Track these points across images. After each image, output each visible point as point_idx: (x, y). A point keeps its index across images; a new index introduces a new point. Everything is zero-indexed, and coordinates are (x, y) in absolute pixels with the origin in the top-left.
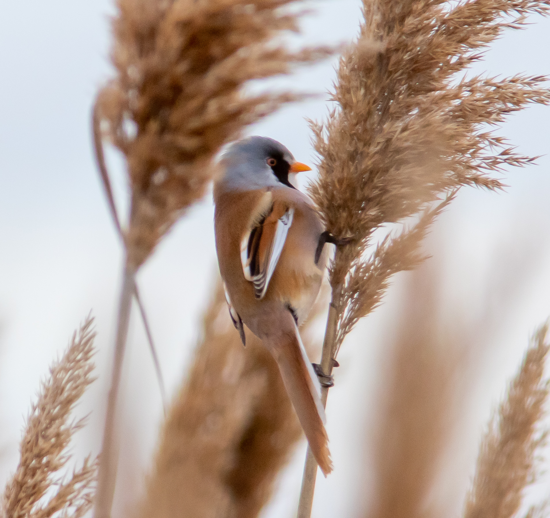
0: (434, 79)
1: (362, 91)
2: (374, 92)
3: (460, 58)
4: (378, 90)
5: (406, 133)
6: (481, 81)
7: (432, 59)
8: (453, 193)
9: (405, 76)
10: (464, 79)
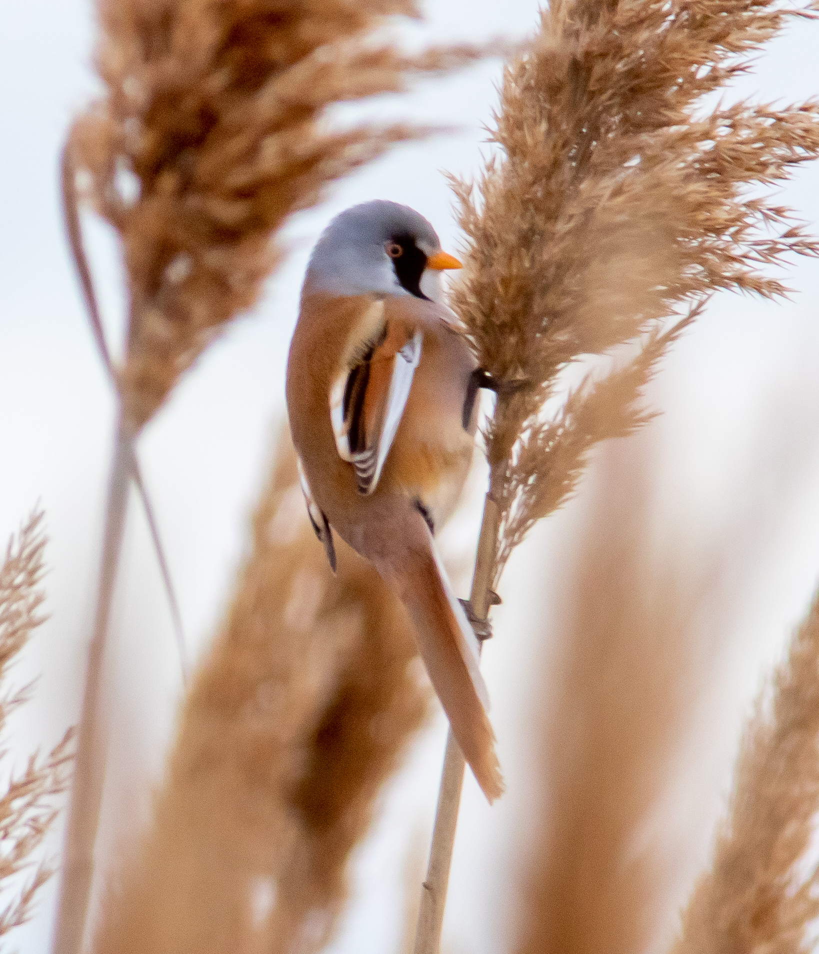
0: (667, 106)
1: (544, 126)
2: (564, 127)
3: (714, 69)
4: (571, 125)
5: (620, 199)
6: (747, 109)
7: (665, 70)
8: (701, 304)
9: (617, 100)
10: (719, 105)
